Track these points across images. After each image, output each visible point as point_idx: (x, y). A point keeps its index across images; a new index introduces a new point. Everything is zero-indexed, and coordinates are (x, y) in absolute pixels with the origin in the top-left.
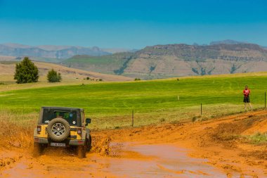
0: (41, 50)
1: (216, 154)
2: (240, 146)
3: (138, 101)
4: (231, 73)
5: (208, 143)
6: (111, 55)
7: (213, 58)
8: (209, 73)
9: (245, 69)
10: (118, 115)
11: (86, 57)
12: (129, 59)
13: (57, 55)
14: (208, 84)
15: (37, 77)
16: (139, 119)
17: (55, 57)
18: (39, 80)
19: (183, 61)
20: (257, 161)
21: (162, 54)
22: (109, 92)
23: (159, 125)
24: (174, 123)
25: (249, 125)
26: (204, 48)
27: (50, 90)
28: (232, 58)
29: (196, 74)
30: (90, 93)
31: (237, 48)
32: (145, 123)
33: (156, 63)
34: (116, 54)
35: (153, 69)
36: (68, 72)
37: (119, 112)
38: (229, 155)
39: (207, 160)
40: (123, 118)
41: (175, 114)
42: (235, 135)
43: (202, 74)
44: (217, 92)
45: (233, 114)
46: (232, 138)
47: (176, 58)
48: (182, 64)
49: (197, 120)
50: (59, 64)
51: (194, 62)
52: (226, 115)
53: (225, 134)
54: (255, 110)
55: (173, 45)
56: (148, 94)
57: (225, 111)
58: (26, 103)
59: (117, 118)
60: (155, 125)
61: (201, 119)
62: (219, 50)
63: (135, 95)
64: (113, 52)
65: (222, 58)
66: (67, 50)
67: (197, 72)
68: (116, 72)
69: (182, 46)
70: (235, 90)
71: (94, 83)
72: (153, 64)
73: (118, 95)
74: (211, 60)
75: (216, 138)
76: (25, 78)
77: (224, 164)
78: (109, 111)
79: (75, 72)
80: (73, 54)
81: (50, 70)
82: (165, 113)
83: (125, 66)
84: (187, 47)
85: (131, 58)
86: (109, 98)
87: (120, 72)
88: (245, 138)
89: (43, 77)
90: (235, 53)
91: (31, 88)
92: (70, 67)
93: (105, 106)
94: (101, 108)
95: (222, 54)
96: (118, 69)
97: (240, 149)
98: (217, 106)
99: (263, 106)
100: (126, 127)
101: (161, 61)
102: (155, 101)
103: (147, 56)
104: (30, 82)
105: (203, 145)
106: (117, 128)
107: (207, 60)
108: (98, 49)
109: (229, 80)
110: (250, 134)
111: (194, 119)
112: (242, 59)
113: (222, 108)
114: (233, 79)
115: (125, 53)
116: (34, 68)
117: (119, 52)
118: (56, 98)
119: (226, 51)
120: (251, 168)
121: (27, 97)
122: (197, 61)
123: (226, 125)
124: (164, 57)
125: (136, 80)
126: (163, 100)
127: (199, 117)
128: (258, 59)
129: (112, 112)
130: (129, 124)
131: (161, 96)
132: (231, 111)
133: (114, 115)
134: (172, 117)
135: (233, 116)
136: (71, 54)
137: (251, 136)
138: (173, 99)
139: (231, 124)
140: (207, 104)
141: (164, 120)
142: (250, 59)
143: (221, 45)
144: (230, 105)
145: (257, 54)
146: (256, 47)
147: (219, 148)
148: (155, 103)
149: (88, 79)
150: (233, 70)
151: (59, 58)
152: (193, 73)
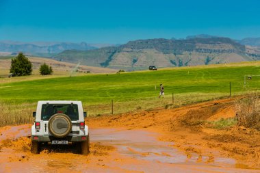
0: (34, 46)
1: (183, 137)
2: (205, 130)
3: (120, 91)
4: (206, 64)
5: (177, 128)
6: (97, 49)
7: (189, 50)
8: (186, 64)
9: (219, 60)
10: (101, 104)
11: (75, 51)
12: (114, 53)
13: (49, 50)
14: (183, 74)
15: (31, 71)
16: (119, 107)
17: (47, 52)
18: (32, 73)
19: (162, 54)
20: (217, 144)
21: (143, 48)
22: (95, 83)
23: (135, 112)
24: (149, 111)
25: (214, 112)
26: (181, 42)
27: (42, 82)
28: (206, 51)
29: (173, 65)
30: (77, 84)
31: (211, 42)
32: (124, 111)
33: (137, 56)
34: (102, 49)
35: (135, 61)
36: (59, 65)
37: (101, 101)
38: (193, 139)
39: (173, 143)
40: (105, 107)
41: (150, 102)
42: (201, 121)
43: (180, 66)
44: (190, 82)
45: (201, 102)
46: (199, 123)
47: (156, 51)
48: (162, 56)
49: (169, 107)
50: (51, 58)
51: (172, 55)
52: (196, 103)
53: (193, 120)
54: (221, 98)
55: (153, 40)
56: (128, 85)
57: (195, 99)
58: (20, 94)
59: (99, 107)
60: (132, 112)
61: (173, 106)
62: (195, 43)
63: (117, 86)
64: (100, 47)
65: (197, 50)
66: (58, 45)
67: (174, 63)
68: (102, 64)
69: (161, 41)
70: (207, 79)
71: (82, 75)
72: (135, 57)
73: (102, 86)
74: (188, 53)
75: (185, 123)
76: (20, 72)
77: (187, 146)
78: (93, 101)
79: (65, 66)
80: (63, 49)
81: (43, 64)
82: (142, 101)
83: (110, 59)
84: (166, 41)
85: (115, 52)
86: (94, 88)
87: (105, 64)
88: (210, 123)
89: (36, 70)
90: (209, 46)
91: (25, 80)
92: (60, 60)
93: (89, 95)
94: (87, 97)
95: (197, 47)
96: (104, 61)
97: (205, 133)
98: (188, 94)
99: (228, 94)
100: (107, 115)
101: (142, 54)
102: (134, 90)
103: (130, 50)
104: (24, 75)
105: (173, 130)
106: (99, 115)
107: (184, 53)
108: (86, 44)
109: (202, 70)
110: (215, 119)
111: (167, 107)
112: (215, 51)
113: (193, 97)
114: (205, 69)
115: (110, 47)
116: (28, 62)
117: (104, 46)
118: (47, 89)
119: (200, 44)
120: (210, 150)
121: (21, 88)
122: (175, 54)
123: (193, 112)
124: (145, 50)
125: (120, 71)
126: (142, 90)
127: (171, 105)
128: (230, 51)
129: (96, 101)
130: (109, 112)
131: (140, 86)
132: (200, 99)
133: (97, 103)
134: (148, 105)
135: (201, 104)
136: (61, 49)
137: (216, 121)
138: (151, 89)
139: (198, 111)
140: (180, 92)
141: (140, 108)
142: (223, 51)
143: (197, 39)
144: (201, 94)
145: (229, 47)
146: (228, 41)
147: (186, 132)
148: (135, 92)
149: (77, 71)
150: (208, 61)
151: (51, 52)
152: (171, 64)
